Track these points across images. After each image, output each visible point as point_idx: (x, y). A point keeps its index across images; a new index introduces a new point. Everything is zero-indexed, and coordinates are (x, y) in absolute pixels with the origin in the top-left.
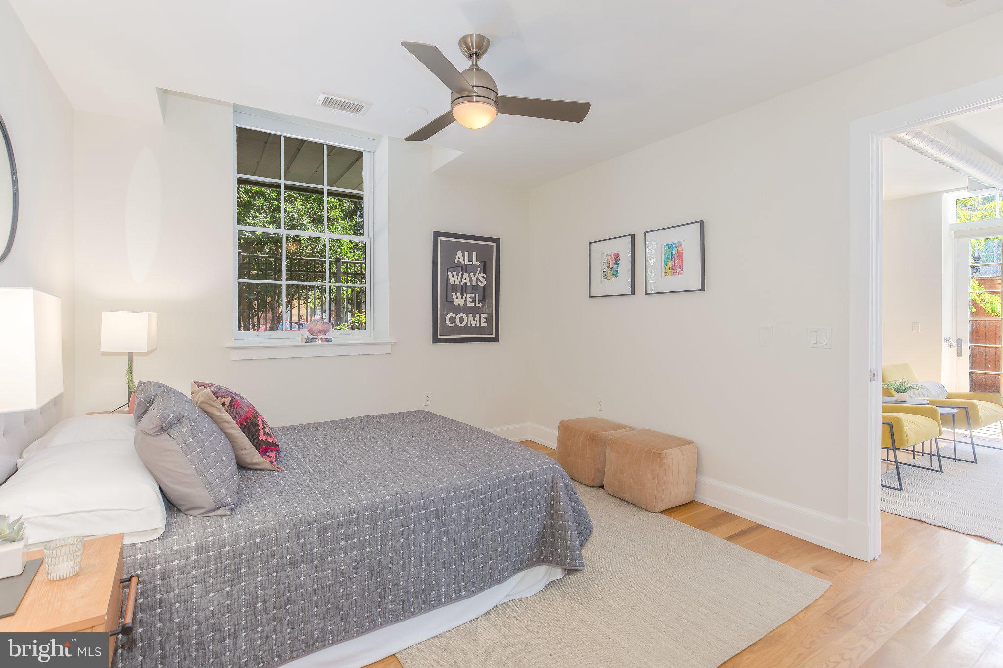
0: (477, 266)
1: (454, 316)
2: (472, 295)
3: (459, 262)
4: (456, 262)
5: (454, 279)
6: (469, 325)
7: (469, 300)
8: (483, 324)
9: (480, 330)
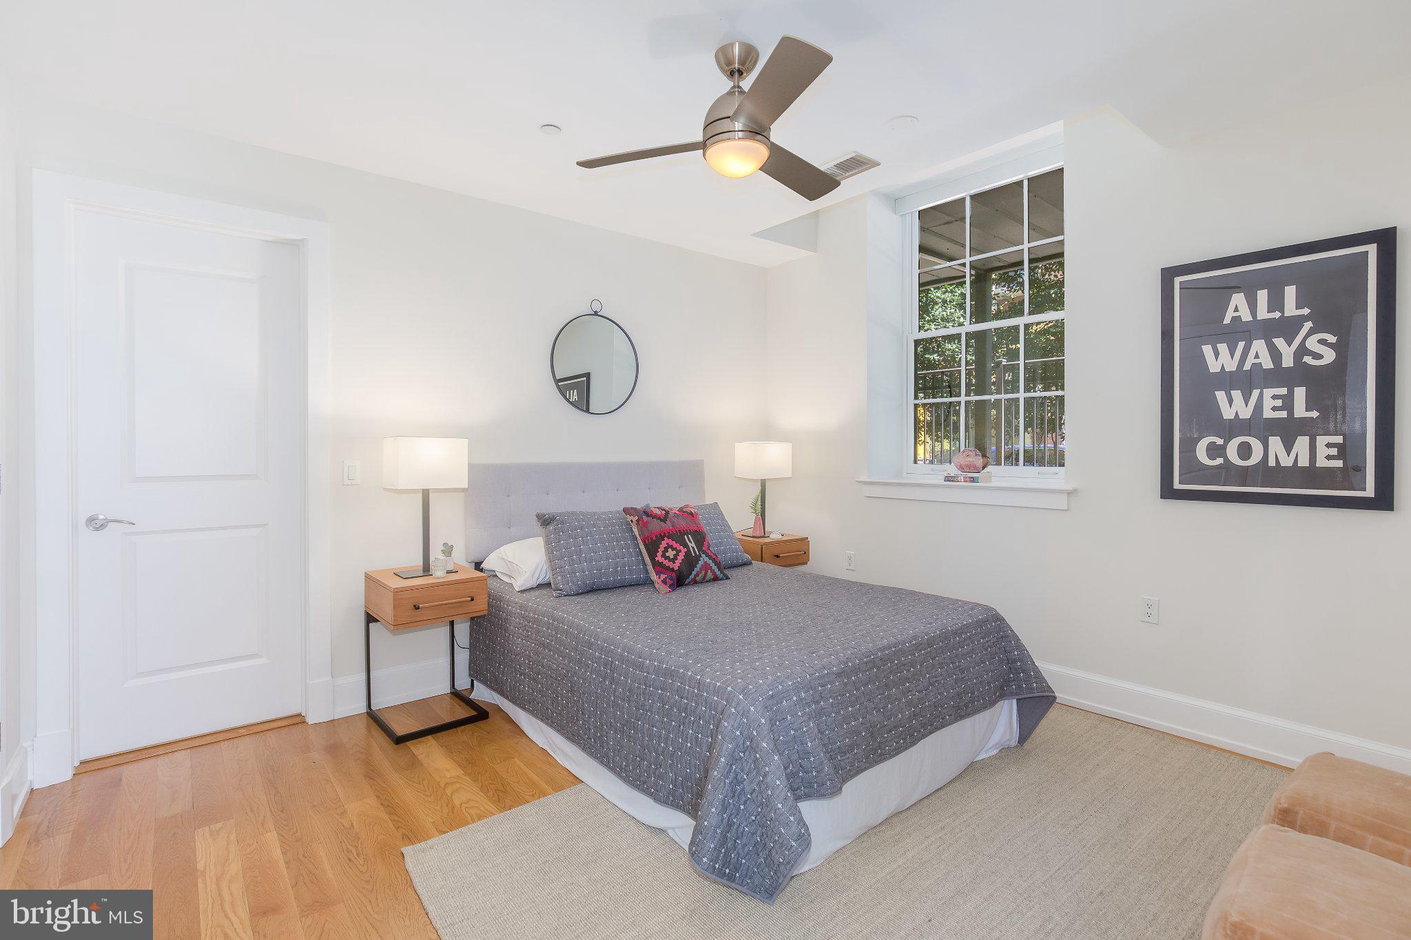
0: (1301, 320)
1: (1220, 441)
2: (1283, 391)
3: (1236, 319)
4: (1227, 320)
5: (1220, 359)
6: (1272, 463)
7: (1268, 403)
8: (1321, 462)
9: (1312, 475)
